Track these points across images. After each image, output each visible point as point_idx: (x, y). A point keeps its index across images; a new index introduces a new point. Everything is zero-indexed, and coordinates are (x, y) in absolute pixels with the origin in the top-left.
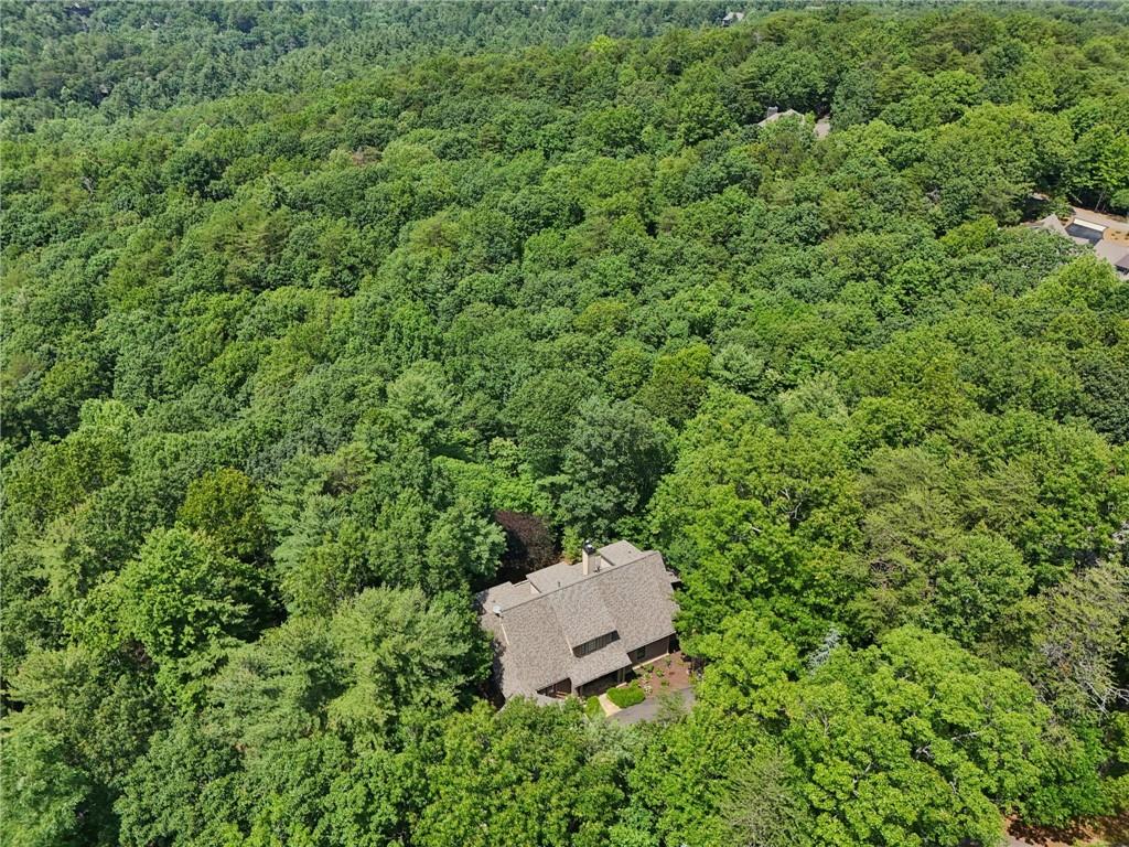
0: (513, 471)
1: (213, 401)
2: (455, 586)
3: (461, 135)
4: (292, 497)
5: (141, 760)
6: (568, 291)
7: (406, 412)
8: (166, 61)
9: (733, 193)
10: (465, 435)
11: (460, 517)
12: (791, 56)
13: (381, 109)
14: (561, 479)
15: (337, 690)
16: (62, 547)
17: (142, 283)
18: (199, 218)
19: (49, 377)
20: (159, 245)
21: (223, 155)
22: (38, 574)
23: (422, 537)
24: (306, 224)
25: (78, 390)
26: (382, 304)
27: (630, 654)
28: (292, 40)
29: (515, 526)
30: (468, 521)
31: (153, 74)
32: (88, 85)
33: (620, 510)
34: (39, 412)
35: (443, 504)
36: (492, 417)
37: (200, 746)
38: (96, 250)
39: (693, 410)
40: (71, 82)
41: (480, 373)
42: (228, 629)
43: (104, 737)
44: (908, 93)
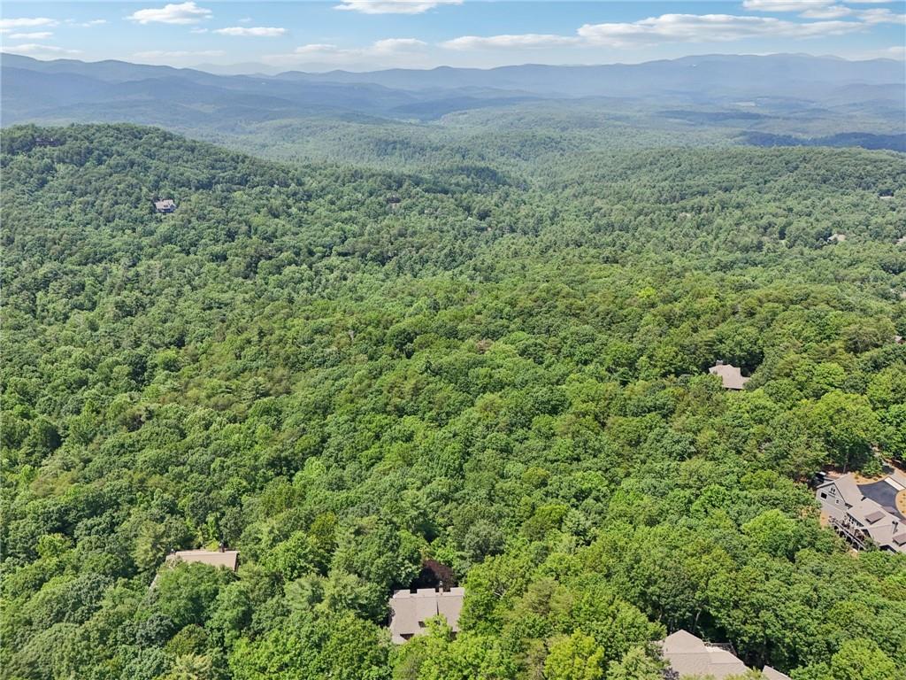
3: (538, 340)
5: (263, 604)
8: (428, 242)
9: (653, 417)
11: (397, 557)
12: (740, 331)
15: (320, 601)
16: (269, 529)
17: (352, 401)
19: (299, 441)
20: (367, 382)
21: (417, 330)
22: (260, 536)
25: (308, 450)
28: (508, 227)
30: (400, 559)
31: (418, 250)
32: (382, 253)
34: (289, 458)
37: (279, 605)
38: (340, 377)
40: (374, 250)
43: (256, 593)
44: (794, 372)
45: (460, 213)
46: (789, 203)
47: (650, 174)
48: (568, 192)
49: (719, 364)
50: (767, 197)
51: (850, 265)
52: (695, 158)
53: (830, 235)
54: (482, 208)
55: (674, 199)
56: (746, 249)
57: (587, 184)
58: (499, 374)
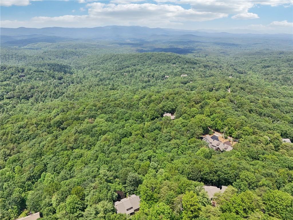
0: (119, 184)
1: (67, 172)
2: (111, 201)
3: (110, 116)
4: (89, 190)
6: (128, 150)
7: (103, 176)
8: (44, 90)
9: (157, 131)
10: (111, 178)
11: (111, 192)
12: (168, 103)
13: (94, 109)
14: (126, 185)
15: (99, 213)
16: (56, 199)
18: (60, 135)
19: (35, 168)
23: (107, 195)
24: (82, 137)
25: (41, 170)
26: (96, 153)
27: (134, 210)
28: (71, 82)
29: (119, 193)
30: (113, 192)
31: (41, 93)
32: (26, 95)
33: (134, 190)
34: (34, 175)
35: (109, 190)
36: (116, 175)
39: (146, 173)
40: (23, 95)
41: (114, 167)
42: (80, 209)
44: (186, 112)
45: (51, 78)
46: (152, 68)
47: (111, 62)
48: (85, 69)
49: (165, 113)
50: (146, 67)
51: (174, 83)
52: (123, 57)
53: (165, 76)
54: (59, 76)
55: (120, 69)
56: (146, 82)
57: (92, 66)
58: (104, 129)
